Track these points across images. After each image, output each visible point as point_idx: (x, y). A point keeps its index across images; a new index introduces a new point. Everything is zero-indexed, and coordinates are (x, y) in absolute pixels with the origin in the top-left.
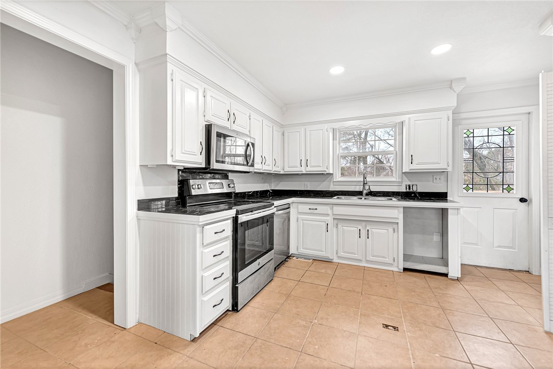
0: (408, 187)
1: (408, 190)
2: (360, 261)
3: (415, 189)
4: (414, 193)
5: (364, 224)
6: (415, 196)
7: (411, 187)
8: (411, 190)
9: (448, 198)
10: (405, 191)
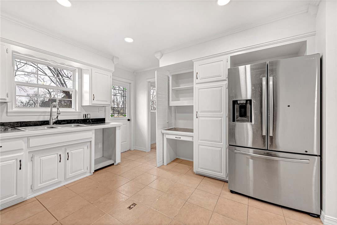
0: (85, 116)
1: (85, 118)
2: (60, 182)
3: (89, 117)
4: (88, 119)
5: (63, 148)
6: (89, 122)
7: (87, 116)
8: (87, 118)
9: (106, 121)
10: (83, 118)
